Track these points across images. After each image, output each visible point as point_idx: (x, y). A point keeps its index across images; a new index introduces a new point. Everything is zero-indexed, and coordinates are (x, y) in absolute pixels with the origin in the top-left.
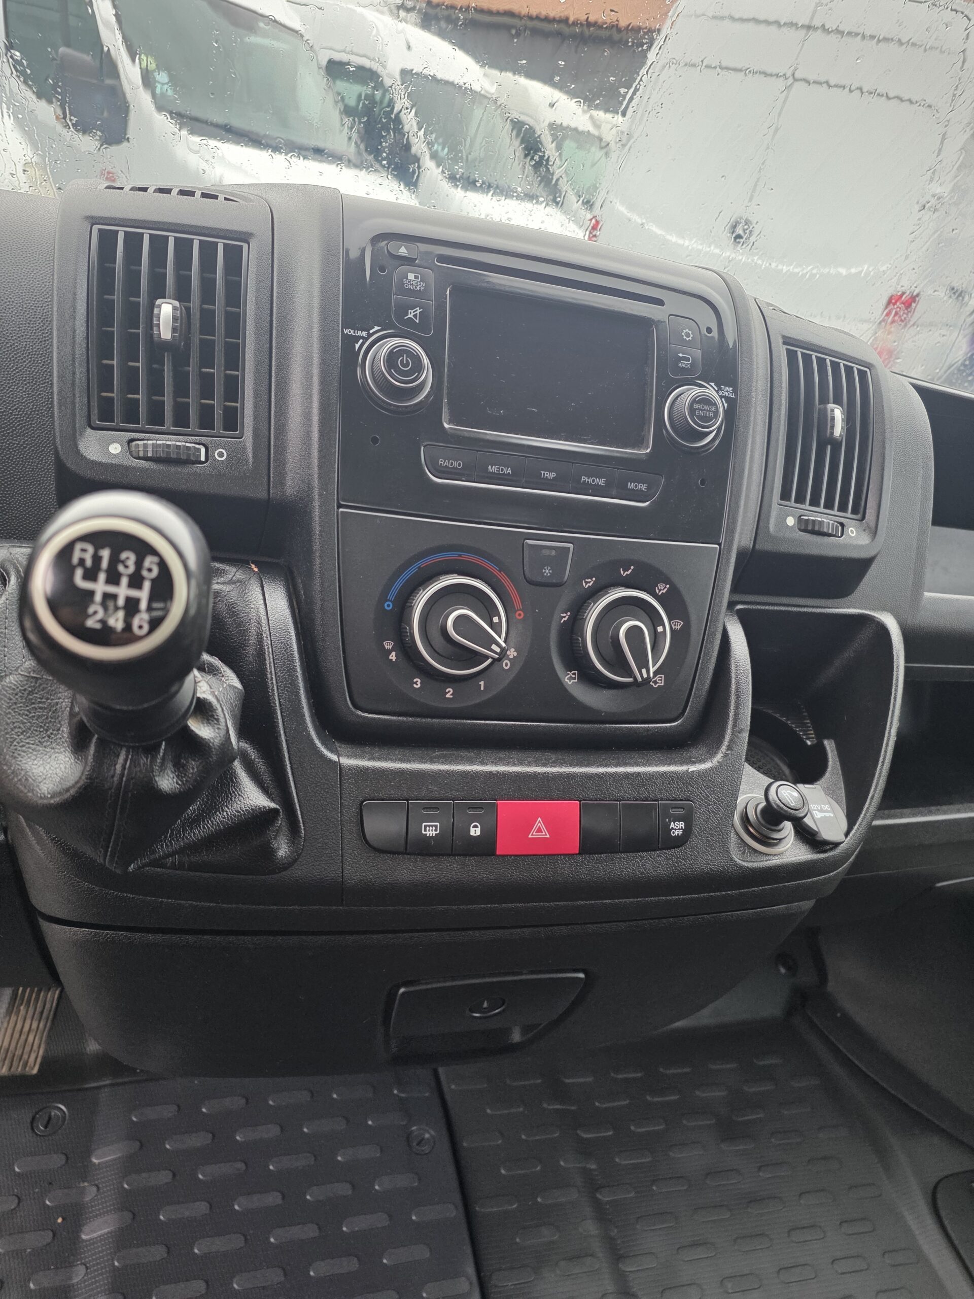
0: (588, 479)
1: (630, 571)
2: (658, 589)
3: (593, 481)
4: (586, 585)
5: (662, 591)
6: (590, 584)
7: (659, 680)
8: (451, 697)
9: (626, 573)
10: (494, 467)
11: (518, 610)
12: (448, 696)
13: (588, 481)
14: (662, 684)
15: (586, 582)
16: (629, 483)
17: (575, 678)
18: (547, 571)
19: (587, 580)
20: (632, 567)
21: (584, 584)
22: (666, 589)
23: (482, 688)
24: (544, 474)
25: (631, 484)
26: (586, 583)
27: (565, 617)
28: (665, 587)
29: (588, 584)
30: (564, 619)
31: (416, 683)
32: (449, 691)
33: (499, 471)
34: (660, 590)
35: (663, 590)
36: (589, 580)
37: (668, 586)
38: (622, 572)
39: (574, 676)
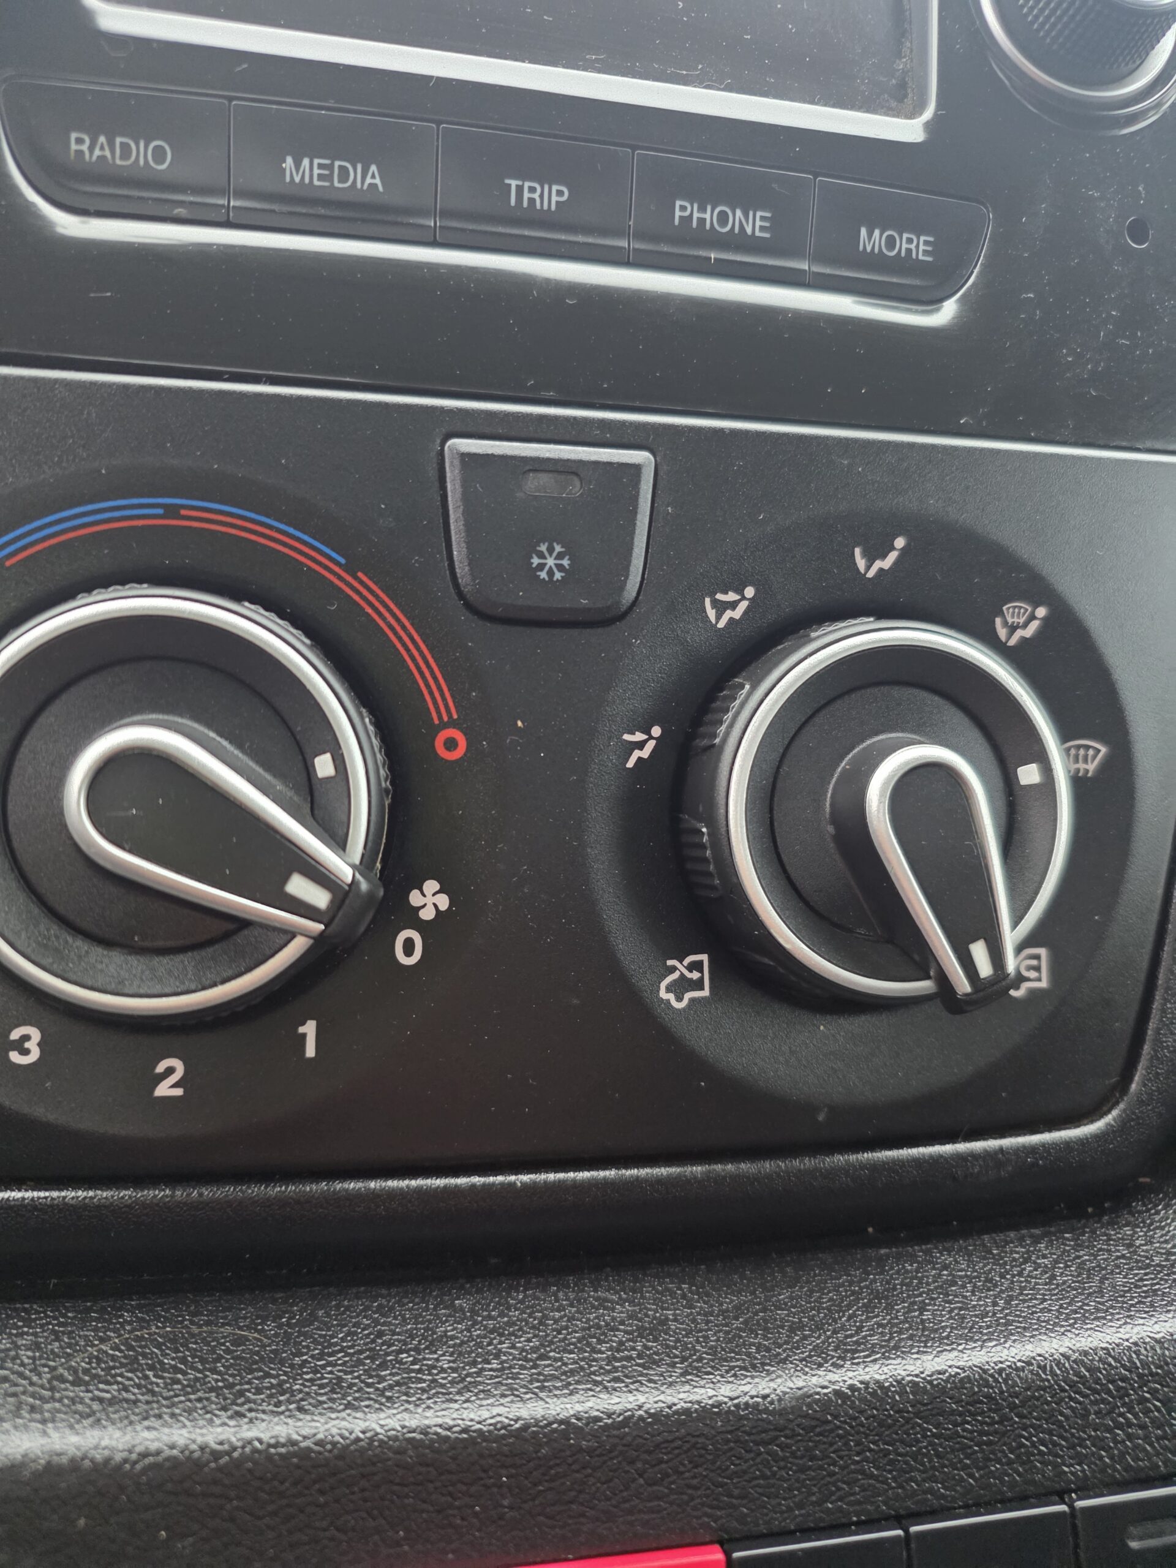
0: (702, 209)
1: (893, 556)
2: (1005, 623)
3: (723, 218)
4: (718, 618)
5: (1019, 633)
6: (737, 614)
7: (1030, 968)
8: (179, 1092)
9: (878, 564)
10: (306, 162)
11: (444, 726)
12: (163, 1090)
13: (702, 221)
14: (1044, 984)
15: (716, 604)
16: (863, 232)
17: (698, 985)
18: (551, 562)
19: (720, 596)
20: (900, 542)
21: (711, 613)
22: (1034, 625)
23: (310, 1051)
24: (520, 189)
25: (870, 234)
26: (721, 608)
27: (641, 745)
28: (1032, 617)
29: (728, 614)
30: (637, 754)
31: (20, 1046)
32: (170, 1071)
33: (329, 178)
34: (1013, 629)
35: (1025, 625)
36: (732, 596)
37: (1041, 612)
38: (861, 564)
39: (695, 975)
